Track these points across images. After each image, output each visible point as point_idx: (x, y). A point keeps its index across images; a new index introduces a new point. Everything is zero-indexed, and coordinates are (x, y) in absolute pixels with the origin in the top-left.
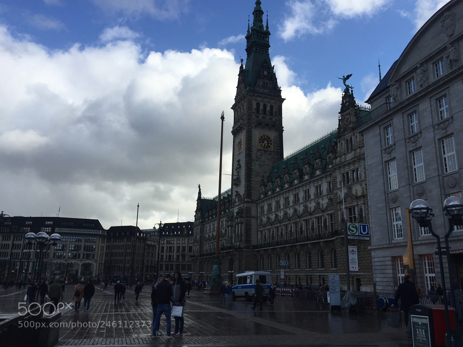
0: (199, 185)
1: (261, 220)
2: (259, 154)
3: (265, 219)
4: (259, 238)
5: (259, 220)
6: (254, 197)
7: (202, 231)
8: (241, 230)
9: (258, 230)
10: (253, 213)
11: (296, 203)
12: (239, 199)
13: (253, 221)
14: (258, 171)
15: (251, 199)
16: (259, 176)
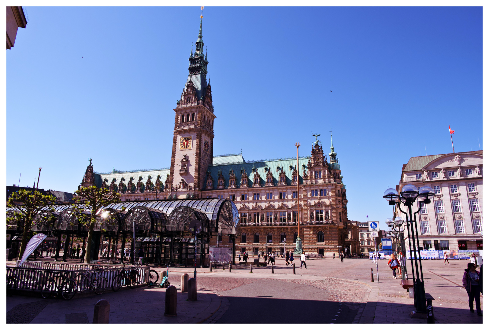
0: (90, 159)
2: (204, 155)
12: (185, 186)
14: (203, 168)
15: (199, 188)
16: (203, 172)
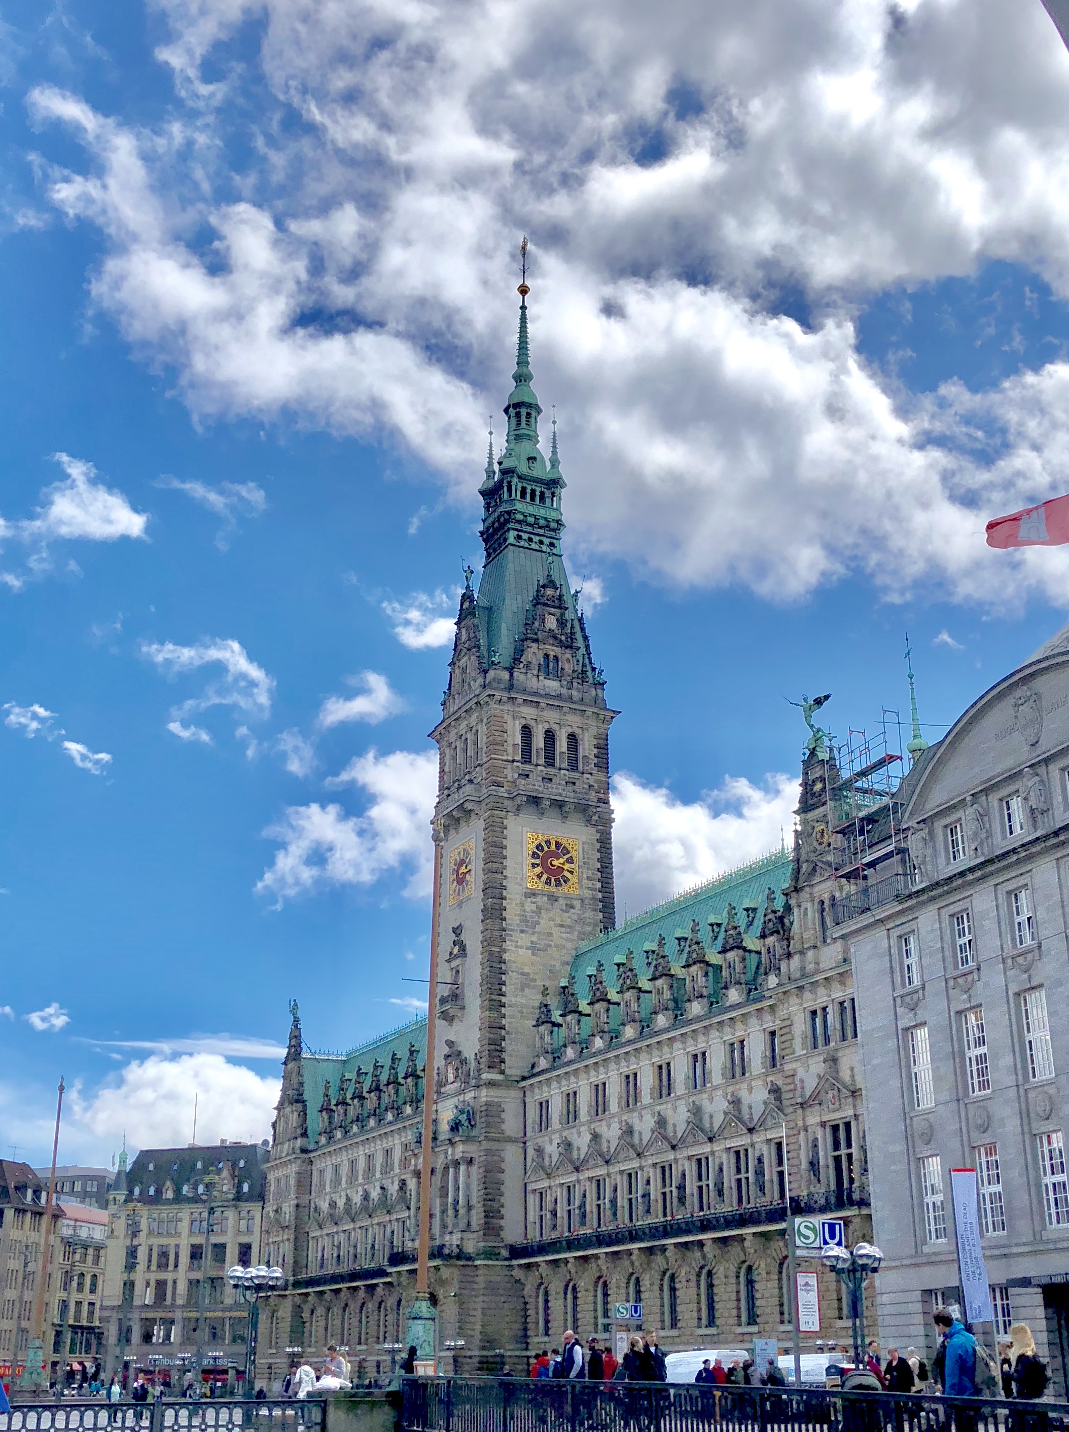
0: (292, 1003)
1: (540, 1151)
2: (529, 906)
3: (552, 1149)
4: (531, 1218)
5: (531, 1152)
6: (515, 1065)
7: (304, 1183)
8: (468, 1186)
9: (529, 1188)
10: (511, 1125)
11: (661, 1097)
12: (457, 1069)
13: (511, 1155)
14: (526, 970)
15: (502, 1072)
16: (529, 986)
